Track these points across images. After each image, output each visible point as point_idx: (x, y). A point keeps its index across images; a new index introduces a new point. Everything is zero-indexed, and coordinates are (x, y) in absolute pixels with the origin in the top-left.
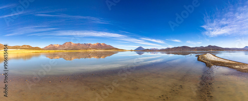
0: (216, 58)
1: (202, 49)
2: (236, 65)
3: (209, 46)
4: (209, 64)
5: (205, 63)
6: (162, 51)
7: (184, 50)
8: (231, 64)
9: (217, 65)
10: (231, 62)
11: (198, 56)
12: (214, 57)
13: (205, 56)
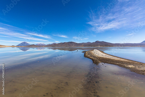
0: (104, 54)
1: (89, 44)
2: (130, 64)
3: (97, 42)
4: (96, 61)
5: (92, 59)
6: (49, 46)
7: (70, 46)
8: (122, 62)
9: (105, 62)
10: (122, 60)
11: (85, 52)
12: (102, 53)
13: (92, 52)
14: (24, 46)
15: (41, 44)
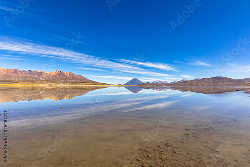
7: (217, 85)
14: (135, 85)
15: (160, 81)
